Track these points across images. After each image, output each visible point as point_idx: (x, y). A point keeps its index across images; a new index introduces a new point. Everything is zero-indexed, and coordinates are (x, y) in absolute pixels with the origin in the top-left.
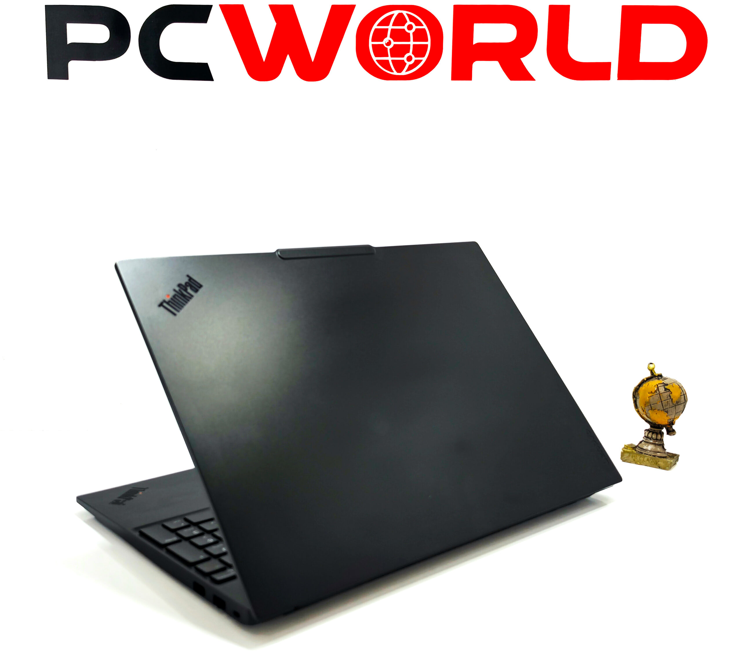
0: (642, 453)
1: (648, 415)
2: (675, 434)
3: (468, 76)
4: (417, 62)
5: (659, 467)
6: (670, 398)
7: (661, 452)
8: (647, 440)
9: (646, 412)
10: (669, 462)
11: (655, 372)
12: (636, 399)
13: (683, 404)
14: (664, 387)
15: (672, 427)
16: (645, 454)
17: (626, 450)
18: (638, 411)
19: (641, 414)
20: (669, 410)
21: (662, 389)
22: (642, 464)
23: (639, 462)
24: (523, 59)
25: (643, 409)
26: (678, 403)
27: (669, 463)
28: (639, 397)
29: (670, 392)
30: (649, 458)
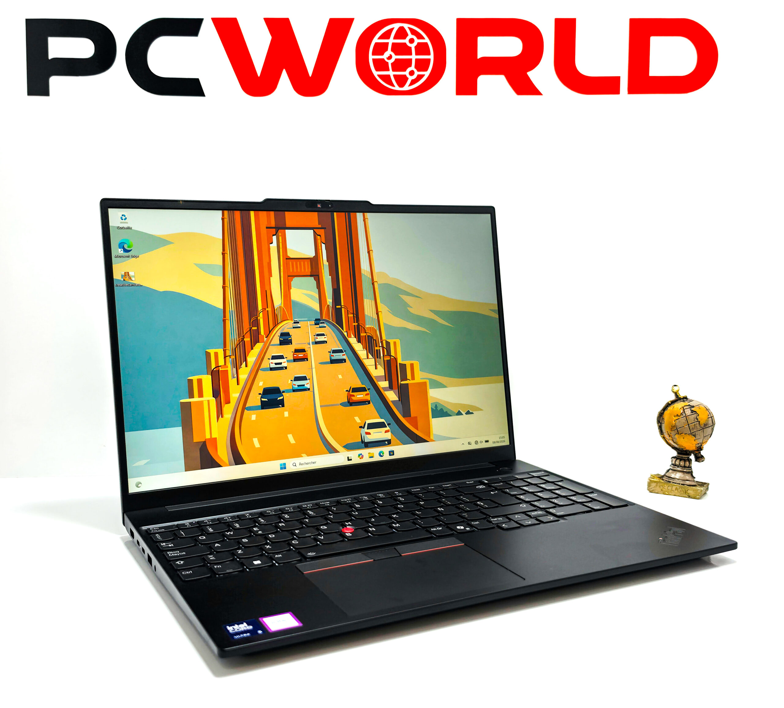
0: (670, 482)
1: (674, 440)
2: (704, 460)
3: (474, 92)
4: (420, 77)
5: (689, 497)
6: (697, 421)
7: (690, 480)
8: (674, 467)
9: (672, 437)
10: (699, 490)
11: (679, 395)
12: (661, 425)
13: (711, 427)
14: (691, 410)
15: (700, 452)
16: (673, 483)
17: (652, 479)
18: (664, 438)
19: (667, 440)
20: (696, 434)
21: (688, 411)
22: (670, 494)
23: (667, 492)
24: (530, 74)
25: (669, 433)
26: (706, 426)
27: (699, 491)
28: (664, 422)
29: (697, 415)
30: (678, 487)
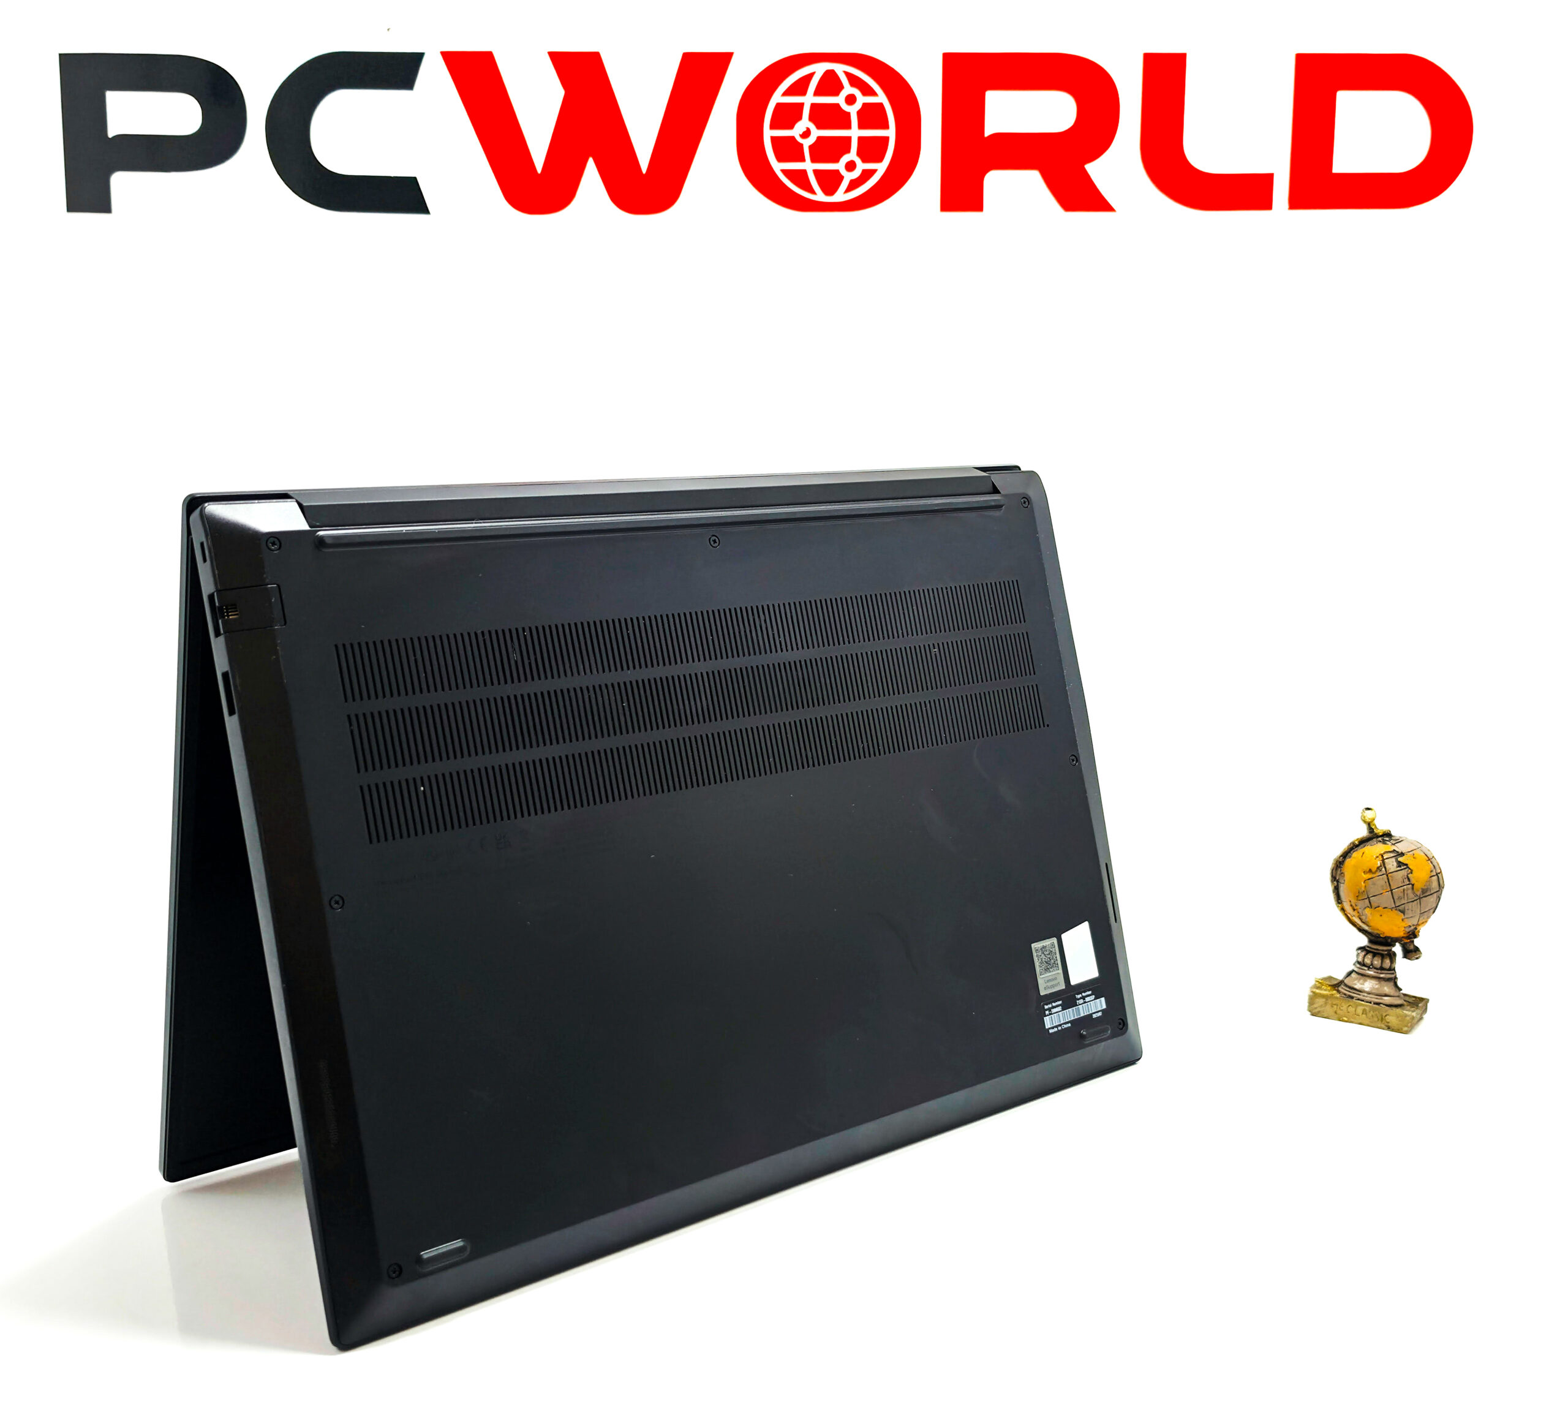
0: (1352, 998)
1: (1363, 917)
2: (1419, 957)
3: (974, 203)
4: (867, 174)
5: (1389, 1028)
6: (1408, 883)
7: (1392, 994)
8: (1362, 969)
9: (1358, 912)
10: (1409, 1016)
11: (1376, 827)
12: (1338, 885)
13: (1435, 894)
14: (1397, 860)
15: (1413, 942)
16: (1358, 999)
17: (1318, 991)
18: (1343, 910)
19: (1349, 915)
20: (1406, 908)
21: (1392, 864)
22: (1352, 1020)
23: (1346, 1017)
24: (1089, 167)
25: (1354, 905)
26: (1425, 892)
27: (1408, 1018)
28: (1344, 881)
29: (1410, 871)
30: (1367, 1009)
